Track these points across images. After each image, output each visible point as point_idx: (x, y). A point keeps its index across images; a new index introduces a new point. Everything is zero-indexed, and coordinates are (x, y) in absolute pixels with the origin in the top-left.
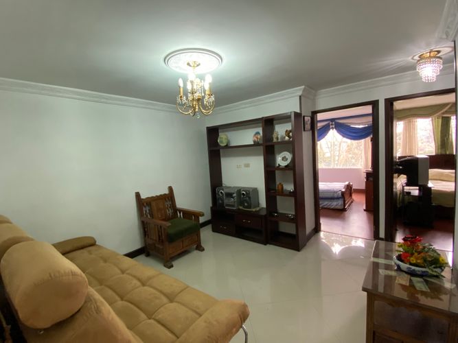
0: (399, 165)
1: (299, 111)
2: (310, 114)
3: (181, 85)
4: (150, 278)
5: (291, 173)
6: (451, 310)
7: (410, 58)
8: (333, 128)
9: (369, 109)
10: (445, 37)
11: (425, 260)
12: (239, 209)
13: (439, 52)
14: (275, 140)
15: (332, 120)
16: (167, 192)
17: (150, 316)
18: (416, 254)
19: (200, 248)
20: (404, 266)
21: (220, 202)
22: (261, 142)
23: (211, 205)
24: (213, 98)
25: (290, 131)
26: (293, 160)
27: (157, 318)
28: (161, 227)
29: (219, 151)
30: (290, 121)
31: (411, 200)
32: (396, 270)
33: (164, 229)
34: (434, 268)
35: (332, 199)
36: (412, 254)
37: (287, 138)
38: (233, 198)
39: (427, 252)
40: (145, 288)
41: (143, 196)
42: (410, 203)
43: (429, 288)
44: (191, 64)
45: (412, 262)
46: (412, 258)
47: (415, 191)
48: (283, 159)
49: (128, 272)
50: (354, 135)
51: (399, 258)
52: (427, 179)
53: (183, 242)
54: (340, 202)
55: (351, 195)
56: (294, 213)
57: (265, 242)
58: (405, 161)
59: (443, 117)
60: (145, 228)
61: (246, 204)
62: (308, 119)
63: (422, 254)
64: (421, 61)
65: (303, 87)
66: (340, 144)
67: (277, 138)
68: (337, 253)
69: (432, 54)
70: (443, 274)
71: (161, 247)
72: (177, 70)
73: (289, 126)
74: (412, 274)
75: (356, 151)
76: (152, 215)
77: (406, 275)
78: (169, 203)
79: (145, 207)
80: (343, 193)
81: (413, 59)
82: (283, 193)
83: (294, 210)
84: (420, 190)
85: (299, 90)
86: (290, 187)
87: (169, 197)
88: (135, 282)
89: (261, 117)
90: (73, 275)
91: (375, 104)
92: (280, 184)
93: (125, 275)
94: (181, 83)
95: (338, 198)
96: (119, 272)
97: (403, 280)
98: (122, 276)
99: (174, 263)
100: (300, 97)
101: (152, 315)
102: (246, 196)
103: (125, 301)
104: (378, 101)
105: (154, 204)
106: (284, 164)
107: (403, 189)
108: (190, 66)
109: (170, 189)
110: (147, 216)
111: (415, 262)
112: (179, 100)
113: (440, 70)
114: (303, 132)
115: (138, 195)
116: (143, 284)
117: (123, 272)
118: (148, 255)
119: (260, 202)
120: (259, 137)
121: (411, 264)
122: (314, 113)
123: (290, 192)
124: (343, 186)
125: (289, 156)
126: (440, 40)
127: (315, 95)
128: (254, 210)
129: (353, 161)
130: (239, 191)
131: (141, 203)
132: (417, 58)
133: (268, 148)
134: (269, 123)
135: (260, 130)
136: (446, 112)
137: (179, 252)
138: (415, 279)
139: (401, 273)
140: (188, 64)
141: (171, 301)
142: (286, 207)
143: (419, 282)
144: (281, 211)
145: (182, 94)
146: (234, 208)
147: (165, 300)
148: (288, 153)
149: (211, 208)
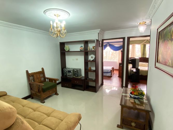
0: (130, 61)
1: (98, 39)
2: (101, 40)
3: (52, 24)
4: (37, 108)
5: (94, 63)
6: (145, 109)
7: (136, 23)
8: (108, 46)
9: (122, 40)
10: (148, 18)
11: (139, 93)
12: (73, 77)
13: (145, 22)
14: (89, 50)
15: (108, 43)
16: (41, 70)
17: (40, 123)
18: (136, 92)
19: (57, 94)
20: (132, 96)
21: (65, 74)
22: (83, 50)
23: (61, 76)
24: (66, 31)
25: (95, 47)
26: (95, 58)
27: (43, 124)
28: (39, 86)
29: (65, 53)
30: (95, 43)
31: (133, 73)
32: (130, 97)
33: (41, 87)
34: (142, 96)
35: (107, 73)
36: (135, 92)
37: (93, 49)
38: (71, 73)
39: (139, 91)
40: (36, 112)
41: (30, 72)
42: (133, 74)
43: (140, 103)
44: (56, 15)
45: (135, 94)
46: (135, 93)
47: (134, 70)
48: (91, 57)
49: (26, 106)
50: (115, 49)
51: (131, 93)
52: (138, 66)
53: (49, 92)
54: (110, 74)
55: (113, 71)
56: (95, 78)
57: (84, 90)
58: (132, 59)
59: (144, 45)
60: (31, 86)
61: (76, 75)
62: (101, 42)
63: (138, 92)
64: (140, 25)
65: (100, 30)
66: (109, 52)
67: (90, 49)
68: (108, 92)
69: (144, 23)
70: (144, 98)
71: (39, 94)
72: (50, 17)
73: (94, 45)
74: (135, 98)
75: (115, 55)
76: (34, 80)
77: (133, 99)
78: (42, 75)
79: (31, 77)
80: (111, 71)
81: (137, 24)
82: (91, 71)
83: (95, 77)
84: (136, 70)
85: (98, 31)
86: (94, 68)
87: (42, 72)
88: (31, 110)
89: (83, 40)
90: (10, 109)
91: (124, 38)
92: (90, 67)
93: (24, 108)
94: (51, 23)
95: (109, 72)
96: (22, 106)
97: (132, 100)
98: (23, 108)
99: (45, 101)
100: (98, 33)
101: (41, 123)
102: (76, 72)
103: (27, 118)
104: (125, 37)
105: (35, 75)
106: (92, 59)
107: (131, 69)
108: (56, 16)
109: (43, 69)
110: (32, 81)
111: (136, 94)
112: (50, 30)
113: (146, 29)
114: (99, 47)
115: (27, 72)
116: (35, 111)
117: (23, 106)
118: (32, 98)
119: (82, 74)
120: (82, 48)
121: (135, 95)
122: (103, 40)
123: (94, 70)
124: (111, 68)
125: (94, 56)
126: (147, 18)
127: (103, 33)
128: (79, 77)
129: (114, 58)
130: (73, 70)
131: (28, 75)
132: (138, 23)
133: (86, 53)
134: (86, 42)
135: (83, 45)
136: (145, 43)
137: (48, 96)
138: (136, 100)
139: (131, 98)
140: (55, 15)
141: (49, 116)
142: (92, 76)
143: (137, 101)
144: (90, 78)
145: (52, 28)
146: (72, 77)
147: (45, 116)
148: (93, 55)
149: (61, 77)
